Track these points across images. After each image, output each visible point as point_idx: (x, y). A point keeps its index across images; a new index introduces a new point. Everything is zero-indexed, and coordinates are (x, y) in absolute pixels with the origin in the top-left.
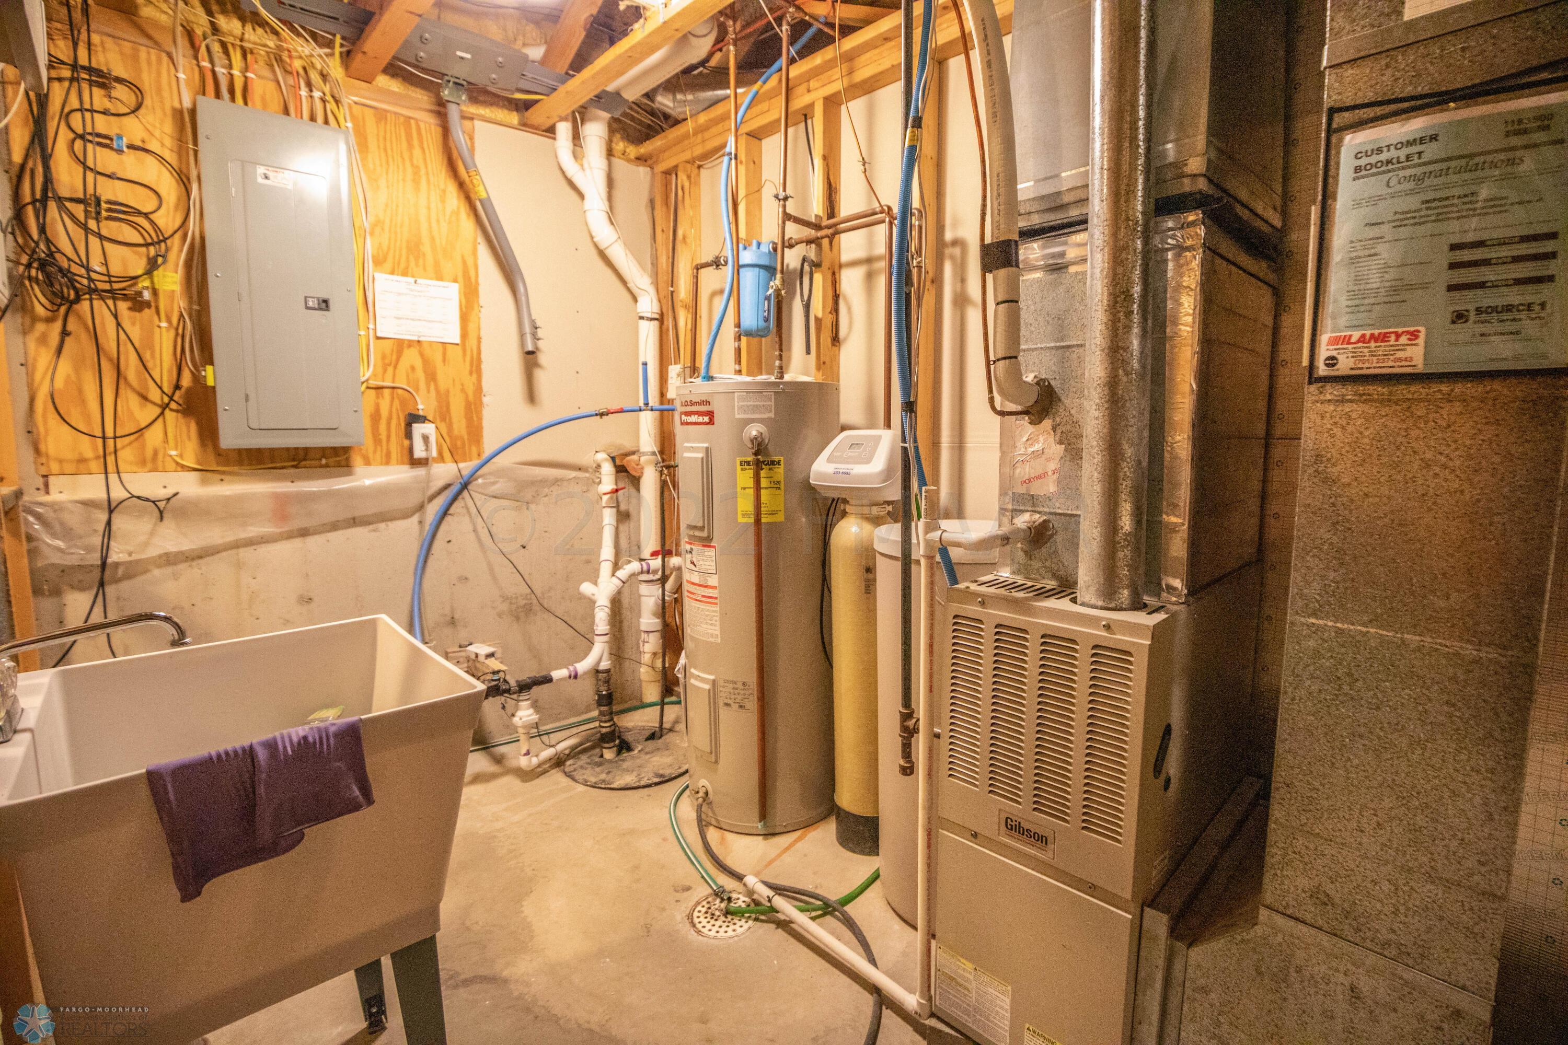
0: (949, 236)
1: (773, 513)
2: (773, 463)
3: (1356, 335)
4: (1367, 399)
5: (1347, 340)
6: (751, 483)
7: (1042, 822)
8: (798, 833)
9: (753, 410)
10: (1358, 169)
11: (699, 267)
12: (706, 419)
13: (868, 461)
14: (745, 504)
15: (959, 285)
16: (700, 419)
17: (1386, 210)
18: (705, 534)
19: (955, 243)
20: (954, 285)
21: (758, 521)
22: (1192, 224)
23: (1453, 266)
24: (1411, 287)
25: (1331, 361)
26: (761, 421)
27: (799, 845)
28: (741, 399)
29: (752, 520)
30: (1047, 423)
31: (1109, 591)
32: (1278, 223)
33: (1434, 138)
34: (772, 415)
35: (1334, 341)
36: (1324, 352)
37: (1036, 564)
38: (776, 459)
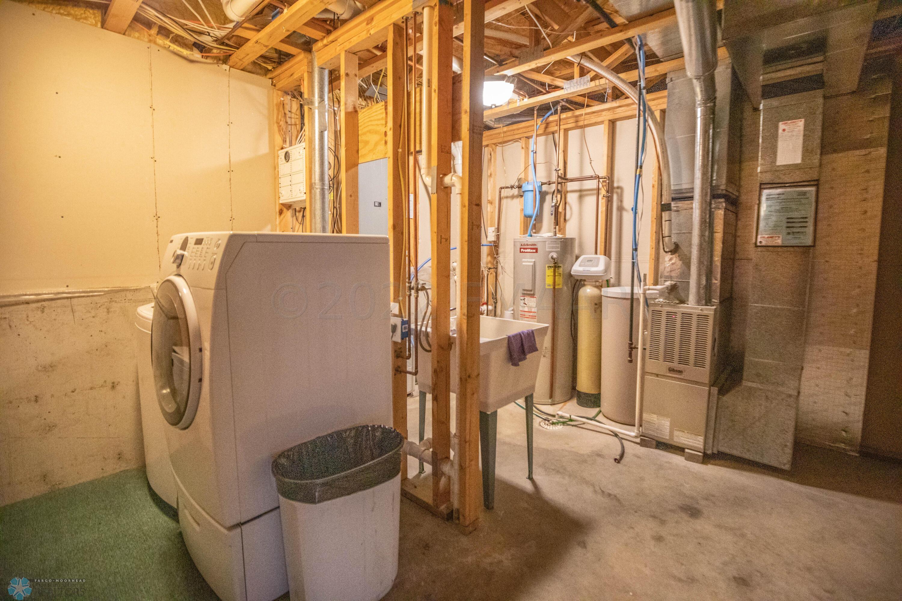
0: (615, 185)
1: (559, 285)
2: (559, 267)
3: (766, 236)
4: (768, 251)
5: (764, 237)
6: (552, 274)
7: (681, 367)
8: (562, 404)
9: (553, 248)
10: (767, 198)
11: (501, 188)
12: (534, 251)
13: (597, 266)
14: (549, 281)
15: (620, 203)
16: (532, 251)
17: (773, 208)
18: (532, 293)
19: (618, 188)
20: (618, 203)
21: (554, 288)
22: (721, 202)
23: (788, 222)
24: (778, 226)
25: (761, 242)
26: (556, 252)
27: (565, 407)
28: (549, 244)
29: (552, 287)
30: (677, 255)
31: (699, 302)
32: (737, 194)
33: (783, 194)
34: (559, 250)
35: (761, 237)
36: (759, 240)
37: (671, 297)
38: (560, 265)
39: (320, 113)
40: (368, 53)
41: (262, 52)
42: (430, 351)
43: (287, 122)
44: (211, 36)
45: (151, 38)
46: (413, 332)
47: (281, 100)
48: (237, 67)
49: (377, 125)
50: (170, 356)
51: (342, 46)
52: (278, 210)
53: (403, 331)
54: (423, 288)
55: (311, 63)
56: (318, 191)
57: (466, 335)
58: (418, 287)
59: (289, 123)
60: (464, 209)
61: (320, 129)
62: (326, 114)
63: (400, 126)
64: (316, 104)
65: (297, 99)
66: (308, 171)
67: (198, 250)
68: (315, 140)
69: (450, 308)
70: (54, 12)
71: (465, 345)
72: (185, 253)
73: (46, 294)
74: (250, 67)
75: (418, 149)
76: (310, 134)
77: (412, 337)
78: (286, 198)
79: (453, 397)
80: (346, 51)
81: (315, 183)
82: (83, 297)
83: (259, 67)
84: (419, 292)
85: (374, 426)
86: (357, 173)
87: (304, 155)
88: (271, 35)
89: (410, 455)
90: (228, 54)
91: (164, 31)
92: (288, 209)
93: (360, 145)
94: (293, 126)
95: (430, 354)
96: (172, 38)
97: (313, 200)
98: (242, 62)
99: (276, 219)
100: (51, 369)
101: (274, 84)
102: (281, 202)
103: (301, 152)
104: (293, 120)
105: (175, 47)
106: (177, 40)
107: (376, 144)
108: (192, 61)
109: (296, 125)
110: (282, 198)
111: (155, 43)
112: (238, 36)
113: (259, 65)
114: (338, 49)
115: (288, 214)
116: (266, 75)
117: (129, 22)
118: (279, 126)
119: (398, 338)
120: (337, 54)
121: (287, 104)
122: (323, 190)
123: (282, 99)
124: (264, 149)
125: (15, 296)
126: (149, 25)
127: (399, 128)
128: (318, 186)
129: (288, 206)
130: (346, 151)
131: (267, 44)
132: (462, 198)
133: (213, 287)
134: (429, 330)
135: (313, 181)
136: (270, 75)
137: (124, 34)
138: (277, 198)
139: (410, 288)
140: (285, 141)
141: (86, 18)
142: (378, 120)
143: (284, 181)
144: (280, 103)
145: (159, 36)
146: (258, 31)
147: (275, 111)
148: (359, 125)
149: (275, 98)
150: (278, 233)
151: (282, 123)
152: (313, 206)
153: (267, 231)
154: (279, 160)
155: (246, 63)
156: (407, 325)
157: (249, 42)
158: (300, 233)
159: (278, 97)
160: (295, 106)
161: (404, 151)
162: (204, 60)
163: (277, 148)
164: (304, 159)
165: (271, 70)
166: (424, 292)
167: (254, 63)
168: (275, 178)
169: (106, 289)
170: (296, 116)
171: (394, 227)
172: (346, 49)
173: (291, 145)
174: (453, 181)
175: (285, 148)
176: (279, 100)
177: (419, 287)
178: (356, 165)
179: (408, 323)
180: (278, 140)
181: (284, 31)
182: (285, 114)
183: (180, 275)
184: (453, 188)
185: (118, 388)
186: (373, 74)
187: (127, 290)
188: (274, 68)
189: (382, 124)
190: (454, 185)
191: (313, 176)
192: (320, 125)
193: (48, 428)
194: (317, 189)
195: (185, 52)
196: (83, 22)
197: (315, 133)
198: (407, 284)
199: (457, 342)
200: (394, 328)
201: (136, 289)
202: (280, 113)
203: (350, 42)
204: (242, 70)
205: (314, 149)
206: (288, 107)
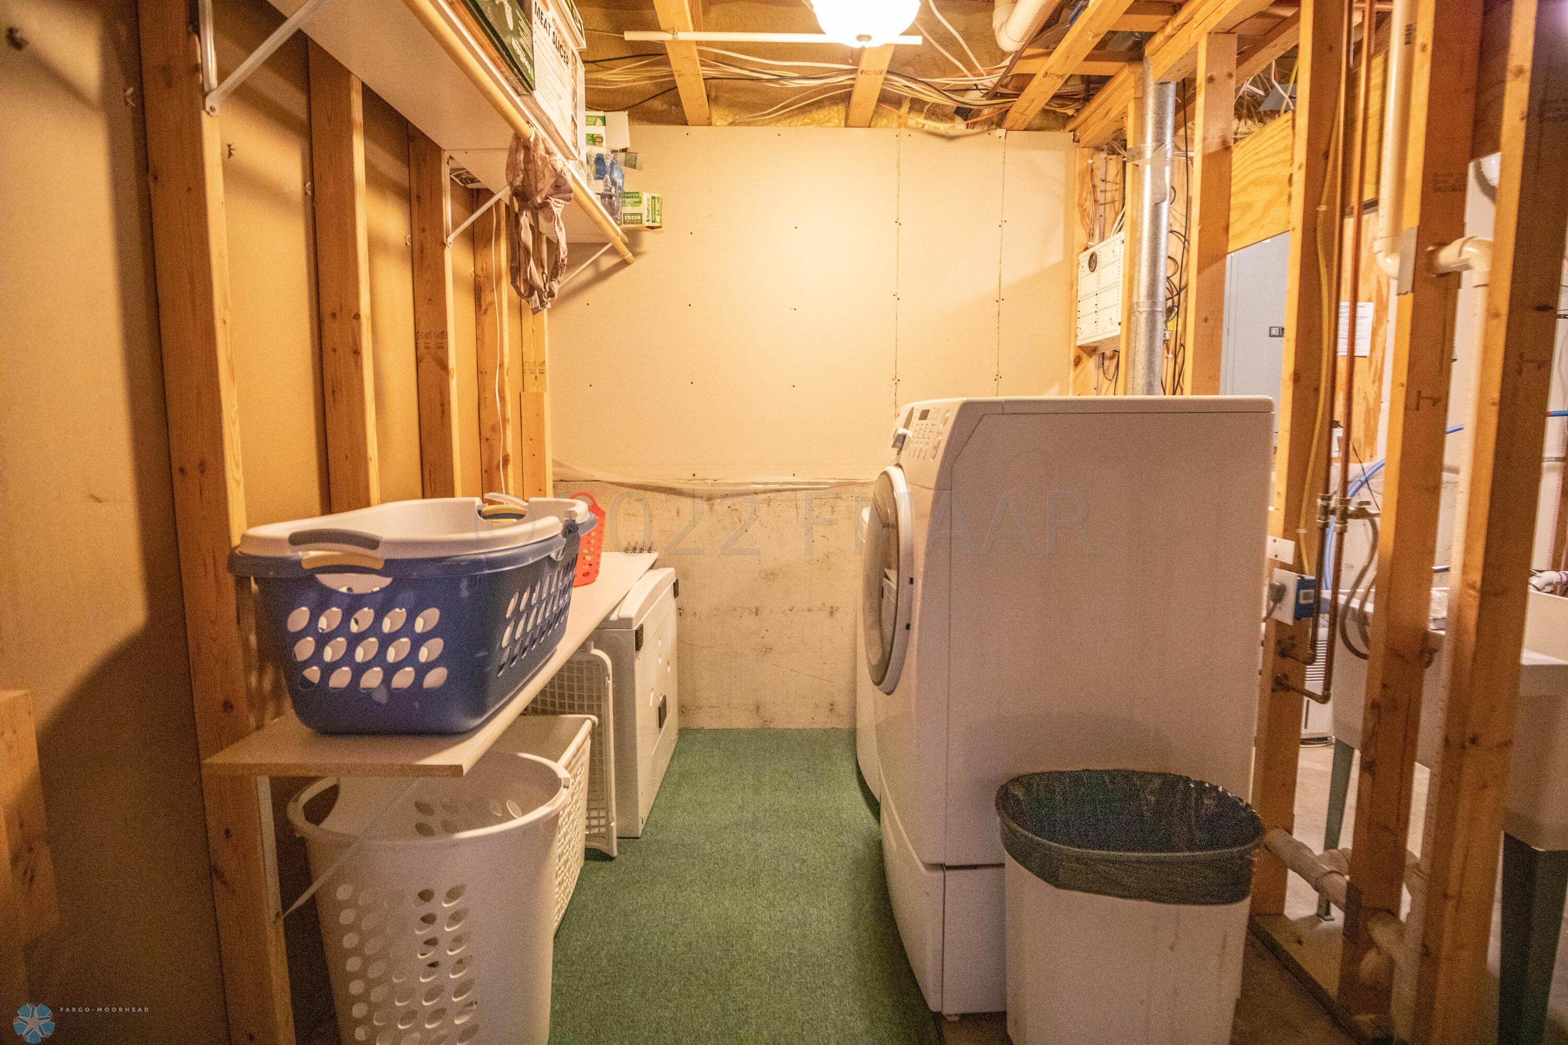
39: (1154, 170)
40: (1260, 20)
41: (1055, 90)
42: (1364, 657)
43: (1096, 201)
44: (980, 90)
45: (901, 121)
46: (1325, 607)
47: (1088, 164)
48: (1018, 128)
49: (1274, 165)
50: (881, 582)
51: (1202, 26)
52: (1072, 359)
53: (1302, 602)
54: (1361, 513)
55: (1141, 82)
56: (1143, 319)
57: (1473, 638)
58: (1346, 509)
59: (1101, 200)
60: (1495, 322)
61: (1152, 199)
62: (1167, 169)
63: (1326, 156)
64: (1149, 154)
65: (1119, 154)
66: (1127, 281)
67: (922, 427)
68: (1142, 222)
69: (1432, 563)
70: (799, 124)
71: (1469, 663)
72: (909, 433)
73: (773, 483)
74: (1037, 122)
75: (1368, 196)
76: (1134, 214)
77: (1324, 619)
78: (1088, 334)
79: (1422, 777)
80: (1210, 33)
81: (1138, 303)
82: (808, 489)
83: (1053, 116)
84: (1350, 521)
85: (1202, 783)
86: (1222, 272)
87: (1122, 254)
88: (1067, 56)
89: (1294, 870)
90: (1004, 110)
91: (917, 105)
92: (1090, 356)
93: (1233, 216)
94: (1108, 207)
95: (1366, 661)
96: (927, 111)
97: (1133, 335)
98: (1024, 117)
99: (1069, 373)
100: (772, 577)
101: (1076, 139)
102: (1079, 343)
103: (1117, 249)
104: (1109, 195)
105: (932, 125)
106: (935, 112)
107: (1268, 206)
108: (951, 138)
109: (1113, 202)
110: (1080, 337)
111: (906, 126)
112: (1017, 75)
113: (1054, 112)
114: (1194, 34)
115: (1091, 364)
116: (1065, 127)
117: (873, 107)
118: (1083, 211)
119: (1286, 614)
120: (1191, 46)
121: (1099, 168)
122: (1152, 314)
123: (1091, 161)
124: (1055, 255)
125: (746, 484)
126: (897, 102)
127: (1323, 161)
128: (1144, 307)
129: (1091, 350)
130: (1200, 232)
131: (1061, 73)
132: (1490, 296)
133: (932, 484)
134: (1369, 608)
135: (1135, 300)
136: (1071, 126)
137: (869, 127)
138: (1073, 336)
139: (1327, 511)
140: (1091, 235)
141: (829, 121)
142: (1277, 153)
143: (1085, 307)
144: (1087, 170)
145: (911, 115)
146: (1049, 54)
147: (1077, 185)
148: (1233, 174)
149: (1078, 164)
150: (1071, 396)
151: (1089, 204)
152: (1132, 345)
153: (1052, 395)
154: (1080, 269)
155: (1031, 117)
156: (1312, 591)
157: (1035, 77)
158: (1110, 397)
159: (1081, 159)
160: (1113, 168)
161: (1331, 210)
162: (970, 131)
163: (1077, 250)
164: (1122, 261)
165: (1073, 116)
166: (1367, 522)
167: (1045, 111)
168: (1071, 303)
169: (832, 481)
170: (1114, 187)
171: (1297, 377)
172: (1209, 30)
173: (1102, 238)
174: (1464, 257)
175: (1092, 246)
176: (1085, 164)
177: (1352, 508)
178: (1221, 256)
179: (1314, 587)
180: (1080, 234)
181: (1090, 38)
182: (1094, 186)
183: (899, 465)
184: (1465, 274)
185: (838, 615)
186: (1276, 61)
187: (854, 484)
188: (1077, 111)
189: (1285, 161)
190: (1468, 267)
191: (1135, 290)
192: (1154, 193)
193: (764, 650)
194: (1140, 313)
195: (942, 127)
196: (826, 126)
197: (1142, 211)
198: (1319, 502)
199: (1447, 649)
200: (1278, 593)
201: (866, 483)
202: (1086, 188)
203: (1219, 12)
204: (1025, 130)
205: (1140, 240)
206: (1099, 174)
